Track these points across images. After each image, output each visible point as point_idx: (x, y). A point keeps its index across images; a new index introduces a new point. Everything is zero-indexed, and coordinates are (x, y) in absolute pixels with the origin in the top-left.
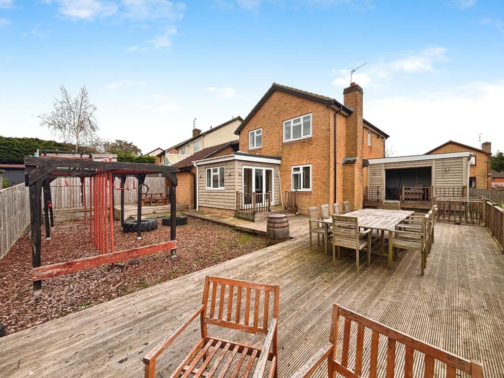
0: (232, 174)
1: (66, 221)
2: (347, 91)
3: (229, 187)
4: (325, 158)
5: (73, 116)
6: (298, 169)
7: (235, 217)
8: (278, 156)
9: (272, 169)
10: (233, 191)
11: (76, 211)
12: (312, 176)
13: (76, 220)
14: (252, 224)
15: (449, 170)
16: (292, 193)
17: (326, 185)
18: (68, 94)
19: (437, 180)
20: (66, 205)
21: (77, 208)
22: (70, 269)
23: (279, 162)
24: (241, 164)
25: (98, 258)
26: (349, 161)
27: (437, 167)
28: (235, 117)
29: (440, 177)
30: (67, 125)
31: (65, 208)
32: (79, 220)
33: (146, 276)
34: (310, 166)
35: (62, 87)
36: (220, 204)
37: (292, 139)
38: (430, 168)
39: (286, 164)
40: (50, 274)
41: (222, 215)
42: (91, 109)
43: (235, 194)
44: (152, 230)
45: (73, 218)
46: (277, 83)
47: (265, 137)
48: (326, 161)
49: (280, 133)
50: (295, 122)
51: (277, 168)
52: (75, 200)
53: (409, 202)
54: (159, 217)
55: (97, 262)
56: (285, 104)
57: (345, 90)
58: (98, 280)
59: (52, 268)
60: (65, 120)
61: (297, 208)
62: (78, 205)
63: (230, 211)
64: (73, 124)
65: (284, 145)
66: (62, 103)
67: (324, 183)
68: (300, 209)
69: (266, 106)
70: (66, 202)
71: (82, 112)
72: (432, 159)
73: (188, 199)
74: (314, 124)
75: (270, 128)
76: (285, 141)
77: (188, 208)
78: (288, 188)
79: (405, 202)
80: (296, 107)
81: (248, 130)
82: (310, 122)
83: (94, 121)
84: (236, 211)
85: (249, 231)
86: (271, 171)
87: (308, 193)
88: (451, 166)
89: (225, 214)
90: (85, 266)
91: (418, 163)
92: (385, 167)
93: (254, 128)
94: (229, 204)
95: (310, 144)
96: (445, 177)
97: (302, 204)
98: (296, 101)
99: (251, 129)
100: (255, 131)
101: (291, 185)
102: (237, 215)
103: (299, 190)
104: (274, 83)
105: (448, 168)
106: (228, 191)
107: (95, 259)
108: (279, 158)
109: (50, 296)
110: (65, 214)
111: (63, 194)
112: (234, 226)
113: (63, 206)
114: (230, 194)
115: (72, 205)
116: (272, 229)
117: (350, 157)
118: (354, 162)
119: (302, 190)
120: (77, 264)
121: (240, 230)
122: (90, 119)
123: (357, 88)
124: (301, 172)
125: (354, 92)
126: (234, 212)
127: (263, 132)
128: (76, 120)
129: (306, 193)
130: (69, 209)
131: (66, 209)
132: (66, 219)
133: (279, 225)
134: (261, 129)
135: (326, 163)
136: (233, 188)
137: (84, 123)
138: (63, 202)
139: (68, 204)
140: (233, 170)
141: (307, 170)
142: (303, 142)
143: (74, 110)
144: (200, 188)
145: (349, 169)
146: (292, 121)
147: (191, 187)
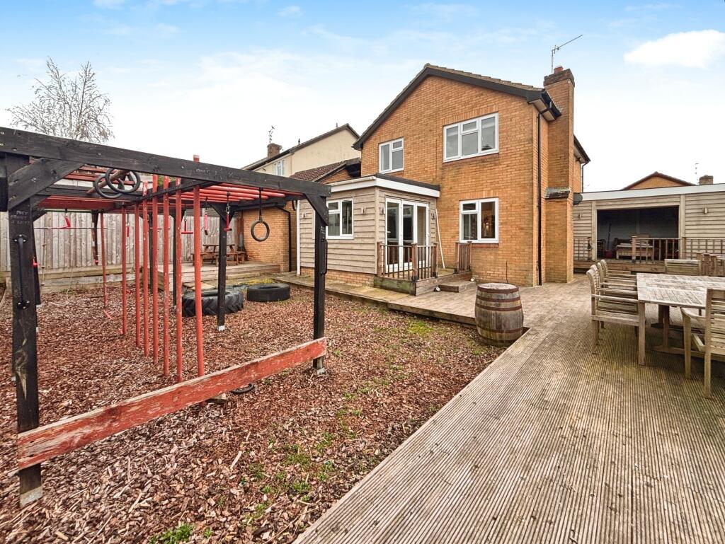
0: (369, 211)
1: (63, 292)
2: (549, 80)
3: (361, 235)
4: (524, 187)
5: (68, 112)
6: (472, 206)
7: (375, 286)
8: (435, 184)
9: (426, 205)
10: (371, 241)
11: (81, 274)
12: (500, 217)
13: (81, 291)
14: (413, 298)
15: (708, 212)
16: (462, 245)
17: (526, 233)
18: (60, 74)
19: (687, 227)
20: (62, 263)
21: (83, 269)
22: (115, 424)
23: (436, 193)
24: (384, 193)
25: (179, 391)
26: (556, 194)
27: (687, 207)
28: (340, 126)
29: (694, 223)
30: (57, 127)
31: (59, 268)
32: (87, 291)
33: (286, 427)
34: (496, 200)
35: (50, 62)
36: (344, 263)
37: (460, 156)
38: (676, 209)
39: (450, 198)
40: (65, 443)
41: (347, 282)
42: (100, 102)
43: (375, 247)
44: (237, 311)
45: (74, 288)
46: (433, 63)
47: (409, 153)
48: (526, 193)
49: (438, 145)
50: (465, 127)
51: (434, 204)
52: (78, 254)
53: (644, 262)
54: (235, 286)
55: (176, 399)
56: (448, 98)
57: (546, 78)
58: (180, 444)
59: (69, 428)
60: (55, 120)
61: (470, 270)
62: (84, 264)
63: (364, 276)
64: (69, 126)
65: (446, 166)
66: (49, 88)
67: (522, 229)
68: (476, 274)
69: (412, 101)
70: (62, 259)
71: (84, 107)
72: (680, 195)
73: (278, 254)
74: (503, 132)
75: (419, 138)
76: (446, 159)
77: (278, 271)
78: (453, 237)
79: (638, 262)
80: (466, 104)
81: (378, 141)
82: (494, 127)
83: (107, 123)
84: (376, 275)
85: (419, 312)
86: (425, 208)
87: (492, 246)
88: (712, 206)
89: (353, 281)
90: (150, 412)
91: (654, 201)
92: (597, 206)
93: (388, 138)
94: (362, 264)
95: (496, 165)
96: (702, 223)
97: (481, 264)
98: (469, 93)
99: (384, 140)
100: (391, 144)
101: (458, 233)
102: (379, 282)
103: (474, 241)
104: (428, 64)
105: (708, 208)
106: (360, 241)
107: (172, 394)
108: (437, 188)
109: (66, 505)
110: (59, 280)
111: (55, 242)
112: (386, 304)
113: (55, 265)
114: (364, 247)
115: (73, 264)
116: (493, 312)
117: (555, 188)
118: (565, 195)
119: (480, 240)
120: (133, 409)
121: (399, 311)
122: (99, 118)
123: (568, 76)
124: (478, 211)
125: (564, 82)
126: (372, 279)
127: (405, 145)
128: (74, 120)
129: (488, 246)
130: (66, 270)
131: (60, 271)
132: (62, 288)
133: (509, 305)
134: (402, 140)
135: (525, 196)
136: (371, 235)
137: (87, 125)
138: (55, 257)
139: (65, 262)
140: (371, 205)
141: (488, 207)
142: (482, 160)
143: (70, 102)
144: (304, 236)
145: (556, 207)
146: (460, 125)
147: (285, 234)
